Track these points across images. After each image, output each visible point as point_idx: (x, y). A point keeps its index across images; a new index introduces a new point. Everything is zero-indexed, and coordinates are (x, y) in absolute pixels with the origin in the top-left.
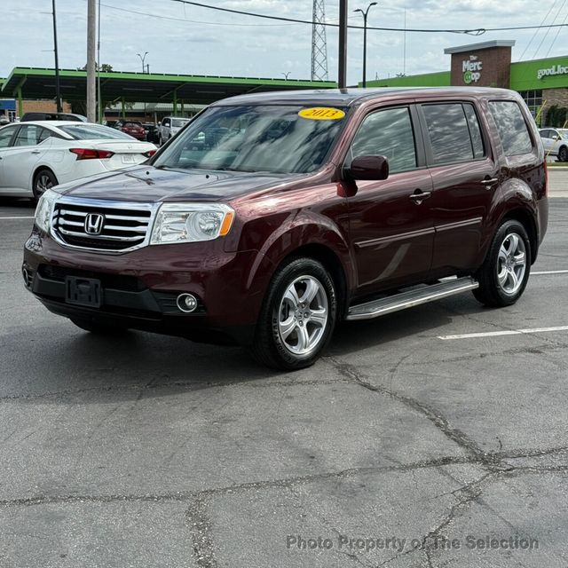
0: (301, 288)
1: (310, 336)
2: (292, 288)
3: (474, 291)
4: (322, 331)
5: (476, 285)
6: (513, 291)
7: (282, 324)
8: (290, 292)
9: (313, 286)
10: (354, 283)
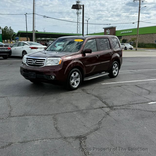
0: (75, 74)
1: (77, 83)
2: (73, 74)
3: (108, 75)
4: (79, 82)
5: (109, 74)
6: (116, 75)
7: (71, 81)
8: (73, 75)
9: (77, 74)
10: (85, 73)
